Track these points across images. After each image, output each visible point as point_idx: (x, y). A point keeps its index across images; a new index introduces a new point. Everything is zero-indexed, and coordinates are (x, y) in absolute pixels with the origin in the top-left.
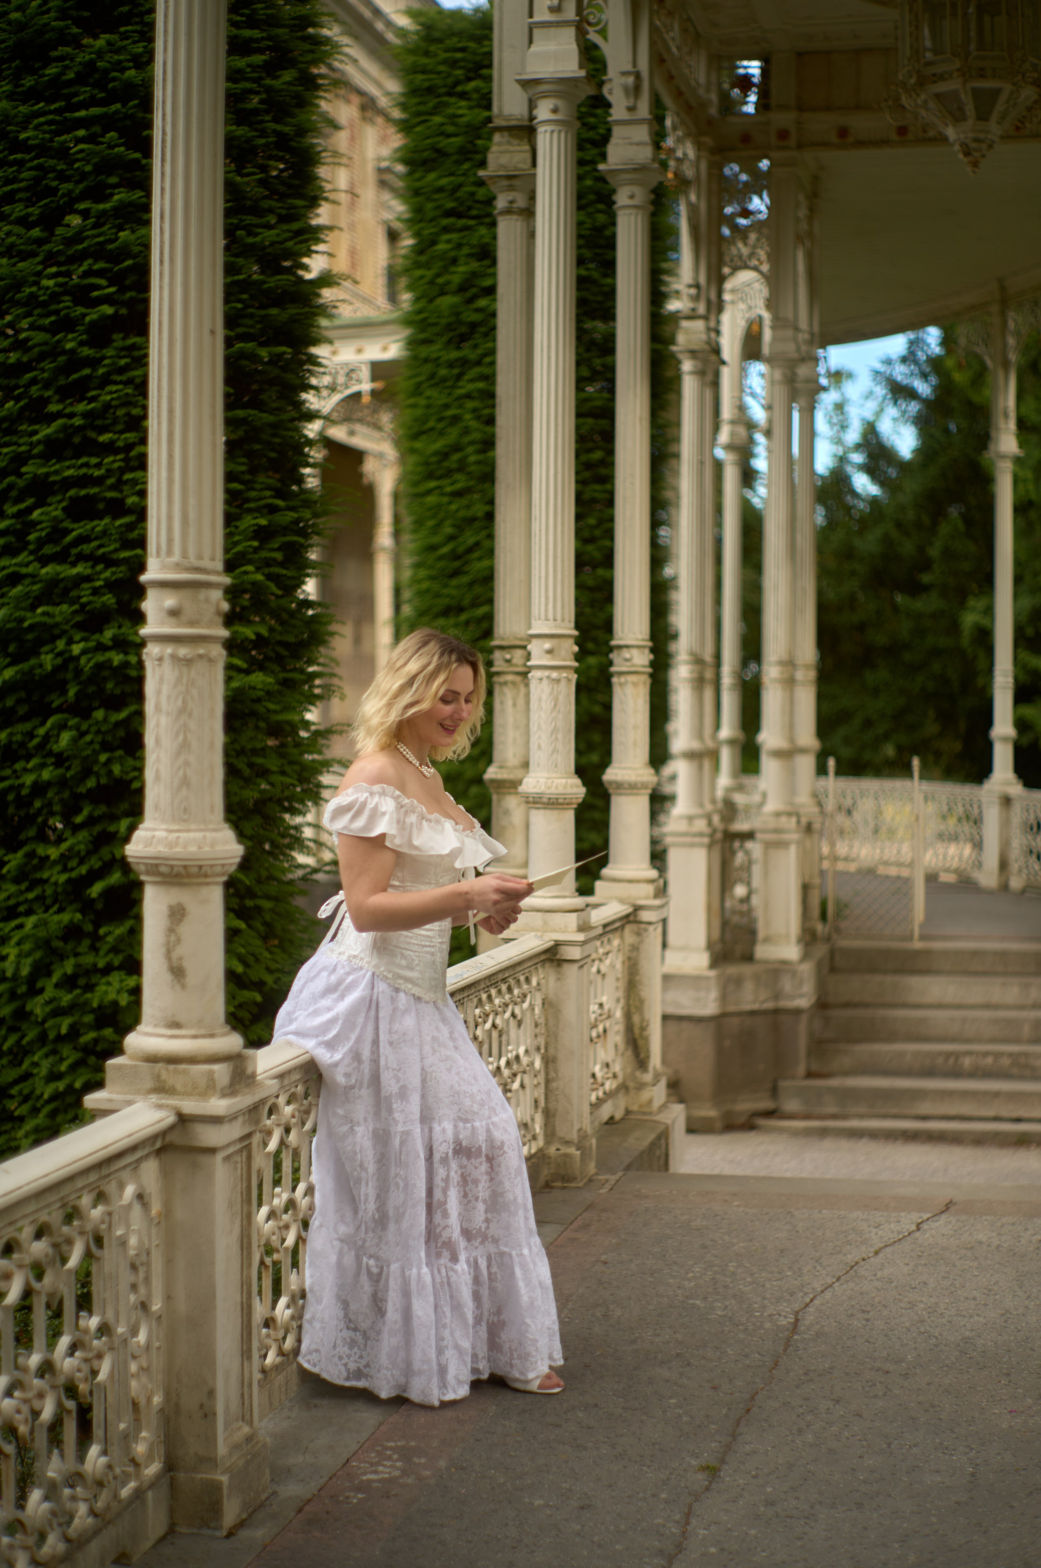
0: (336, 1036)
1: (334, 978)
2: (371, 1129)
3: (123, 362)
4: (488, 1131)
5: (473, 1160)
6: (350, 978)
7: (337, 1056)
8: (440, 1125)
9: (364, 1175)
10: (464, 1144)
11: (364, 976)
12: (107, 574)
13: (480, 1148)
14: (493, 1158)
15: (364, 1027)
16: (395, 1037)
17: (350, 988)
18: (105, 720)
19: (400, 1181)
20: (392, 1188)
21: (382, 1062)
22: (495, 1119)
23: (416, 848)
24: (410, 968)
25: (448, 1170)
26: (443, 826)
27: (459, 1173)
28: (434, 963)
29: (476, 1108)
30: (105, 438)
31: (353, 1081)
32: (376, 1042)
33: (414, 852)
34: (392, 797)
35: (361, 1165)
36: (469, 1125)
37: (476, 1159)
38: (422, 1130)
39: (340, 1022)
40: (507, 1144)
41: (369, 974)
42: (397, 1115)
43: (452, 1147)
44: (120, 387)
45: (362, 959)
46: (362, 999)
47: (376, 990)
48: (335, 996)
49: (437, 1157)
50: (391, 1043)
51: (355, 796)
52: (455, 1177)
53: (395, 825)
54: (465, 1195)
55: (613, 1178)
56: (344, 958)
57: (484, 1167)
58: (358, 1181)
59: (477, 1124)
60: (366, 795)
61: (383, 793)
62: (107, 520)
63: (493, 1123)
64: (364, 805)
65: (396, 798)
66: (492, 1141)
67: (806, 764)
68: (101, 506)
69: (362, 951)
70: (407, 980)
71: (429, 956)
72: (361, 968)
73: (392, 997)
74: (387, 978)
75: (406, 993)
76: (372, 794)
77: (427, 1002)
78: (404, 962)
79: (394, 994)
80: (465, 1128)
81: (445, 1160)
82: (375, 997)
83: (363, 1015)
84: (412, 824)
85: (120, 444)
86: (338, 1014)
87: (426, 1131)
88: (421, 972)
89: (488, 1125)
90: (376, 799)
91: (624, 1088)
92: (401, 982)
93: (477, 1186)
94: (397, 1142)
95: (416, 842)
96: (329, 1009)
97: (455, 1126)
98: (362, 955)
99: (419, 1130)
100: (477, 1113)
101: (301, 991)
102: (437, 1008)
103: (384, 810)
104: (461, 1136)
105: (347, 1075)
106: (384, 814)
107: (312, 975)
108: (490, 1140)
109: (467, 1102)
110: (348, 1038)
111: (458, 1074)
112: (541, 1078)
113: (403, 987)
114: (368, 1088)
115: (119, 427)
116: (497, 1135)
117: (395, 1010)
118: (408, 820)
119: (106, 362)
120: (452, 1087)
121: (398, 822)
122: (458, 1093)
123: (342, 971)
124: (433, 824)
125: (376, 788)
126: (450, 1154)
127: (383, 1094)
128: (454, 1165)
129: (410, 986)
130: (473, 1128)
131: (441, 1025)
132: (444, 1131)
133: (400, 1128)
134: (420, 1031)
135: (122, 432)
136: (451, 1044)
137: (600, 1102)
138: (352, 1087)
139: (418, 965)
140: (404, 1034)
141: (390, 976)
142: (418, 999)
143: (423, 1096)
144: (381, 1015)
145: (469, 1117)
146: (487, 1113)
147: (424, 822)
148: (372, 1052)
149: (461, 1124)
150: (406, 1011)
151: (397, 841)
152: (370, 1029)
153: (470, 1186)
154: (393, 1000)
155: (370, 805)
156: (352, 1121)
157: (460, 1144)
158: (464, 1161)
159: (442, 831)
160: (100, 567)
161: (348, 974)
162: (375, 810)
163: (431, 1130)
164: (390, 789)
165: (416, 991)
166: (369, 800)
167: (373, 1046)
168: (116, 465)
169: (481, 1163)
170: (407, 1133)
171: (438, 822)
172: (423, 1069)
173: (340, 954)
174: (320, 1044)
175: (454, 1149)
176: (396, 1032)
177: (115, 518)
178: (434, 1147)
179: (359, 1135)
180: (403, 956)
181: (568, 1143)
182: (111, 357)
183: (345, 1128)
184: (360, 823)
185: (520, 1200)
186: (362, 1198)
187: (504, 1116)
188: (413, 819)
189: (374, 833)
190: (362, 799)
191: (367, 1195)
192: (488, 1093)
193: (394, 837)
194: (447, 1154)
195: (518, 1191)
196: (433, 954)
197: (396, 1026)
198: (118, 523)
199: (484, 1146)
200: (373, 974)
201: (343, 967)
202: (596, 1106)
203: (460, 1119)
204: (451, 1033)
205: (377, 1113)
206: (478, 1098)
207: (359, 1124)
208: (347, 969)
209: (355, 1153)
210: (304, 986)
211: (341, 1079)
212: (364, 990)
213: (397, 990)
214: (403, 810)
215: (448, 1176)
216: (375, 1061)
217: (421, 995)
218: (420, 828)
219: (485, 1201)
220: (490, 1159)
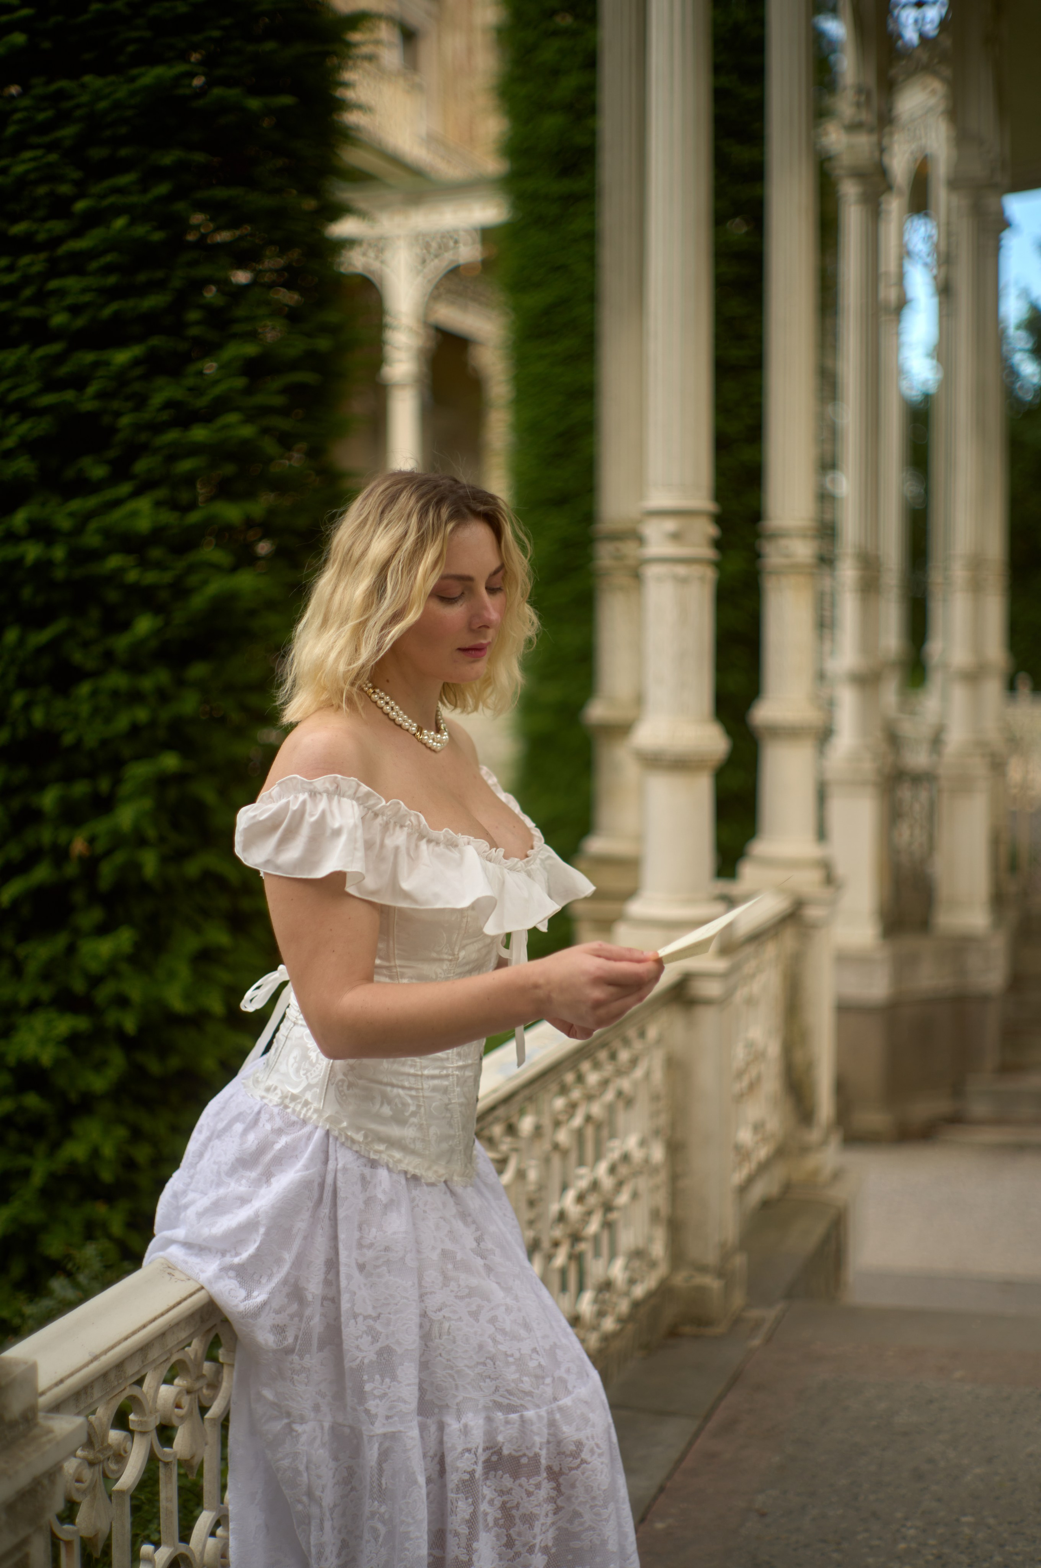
0: (256, 1257)
1: (252, 1139)
2: (327, 1425)
3: (41, 116)
4: (552, 1424)
5: (523, 1480)
6: (283, 1141)
7: (260, 1296)
8: (459, 1419)
9: (315, 1510)
10: (506, 1452)
11: (309, 1137)
12: (24, 428)
13: (537, 1456)
14: (561, 1473)
15: (308, 1237)
16: (370, 1254)
17: (281, 1161)
18: (21, 642)
19: (379, 1526)
20: (367, 1536)
21: (345, 1305)
22: (566, 1401)
23: (407, 896)
24: (399, 1119)
25: (475, 1504)
26: (461, 853)
27: (498, 1503)
28: (447, 1107)
29: (527, 1384)
30: (19, 228)
31: (290, 1340)
32: (332, 1264)
33: (404, 904)
34: (355, 797)
35: (310, 1494)
36: (514, 1416)
37: (529, 1478)
38: (423, 1428)
39: (262, 1230)
40: (589, 1444)
41: (318, 1134)
42: (372, 1404)
43: (482, 1458)
44: (39, 153)
45: (306, 1104)
46: (305, 1185)
47: (331, 1165)
48: (253, 1174)
49: (453, 1479)
50: (362, 1267)
51: (283, 801)
52: (489, 1510)
53: (360, 854)
54: (510, 1543)
55: (770, 1314)
56: (275, 1098)
57: (546, 1489)
58: (306, 1520)
59: (530, 1414)
60: (302, 797)
61: (337, 791)
62: (23, 349)
63: (560, 1409)
64: (300, 814)
65: (362, 800)
66: (559, 1443)
67: (993, 688)
68: (15, 329)
69: (309, 1087)
70: (393, 1143)
71: (437, 1096)
72: (304, 1122)
73: (363, 1178)
74: (353, 1141)
75: (389, 1170)
76: (314, 794)
77: (432, 1185)
78: (386, 1110)
79: (367, 1171)
80: (507, 1422)
81: (469, 1486)
82: (329, 1180)
83: (306, 1215)
84: (397, 849)
85: (41, 237)
86: (257, 1215)
87: (433, 1428)
88: (420, 1127)
89: (550, 1413)
90: (323, 804)
91: (781, 1153)
92: (382, 1147)
93: (531, 1527)
94: (372, 1454)
95: (405, 885)
96: (244, 1200)
97: (489, 1420)
98: (308, 1096)
99: (415, 1433)
100: (529, 1394)
101: (200, 1155)
102: (453, 1193)
103: (336, 825)
104: (500, 1438)
105: (279, 1330)
106: (337, 833)
107: (221, 1126)
108: (556, 1442)
109: (511, 1374)
110: (279, 1261)
111: (493, 1320)
112: (662, 1177)
113: (384, 1157)
114: (321, 1348)
115: (41, 213)
116: (569, 1431)
117: (369, 1201)
118: (389, 842)
119: (18, 116)
120: (481, 1347)
121: (369, 845)
122: (493, 1359)
123: (268, 1127)
124: (441, 849)
125: (321, 782)
126: (479, 1470)
127: (347, 1364)
128: (487, 1491)
129: (398, 1155)
130: (522, 1419)
131: (459, 1225)
132: (466, 1431)
133: (379, 1428)
134: (418, 1242)
135: (44, 220)
136: (479, 1262)
137: (750, 1180)
138: (289, 1351)
139: (414, 1114)
140: (387, 1249)
141: (359, 1137)
142: (414, 1179)
143: (424, 1366)
144: (341, 1213)
145: (515, 1401)
146: (549, 1391)
147: (423, 844)
148: (327, 1283)
149: (500, 1415)
150: (389, 1206)
151: (370, 883)
152: (321, 1243)
153: (519, 1527)
154: (365, 1182)
155: (310, 819)
156: (289, 1415)
157: (499, 1452)
158: (507, 1481)
159: (460, 862)
160: (13, 419)
161: (279, 1132)
162: (321, 823)
163: (441, 1427)
164: (350, 783)
165: (411, 1164)
166: (309, 807)
167: (327, 1272)
168: (36, 269)
169: (538, 1486)
170: (393, 1437)
171: (452, 845)
172: (424, 1315)
173: (268, 1090)
174: (225, 1269)
175: (487, 1462)
176: (371, 1246)
177: (35, 346)
178: (448, 1460)
179: (303, 1439)
180: (386, 1099)
181: (702, 1269)
182: (25, 109)
183: (277, 1426)
184: (293, 852)
185: (612, 1546)
186: (313, 1551)
187: (583, 1391)
188: (399, 838)
189: (321, 872)
190: (294, 807)
191: (321, 1546)
192: (552, 1352)
193: (360, 877)
194: (472, 1473)
195: (610, 1531)
196: (445, 1091)
197: (372, 1234)
198: (41, 352)
199: (543, 1453)
200: (327, 1133)
201: (271, 1118)
202: (743, 1189)
203: (498, 1406)
204: (479, 1240)
205: (339, 1396)
206: (532, 1364)
207: (303, 1420)
208: (278, 1123)
209: (297, 1472)
210: (205, 1145)
211: (265, 1338)
212: (306, 1167)
213: (373, 1164)
214: (380, 820)
215: (474, 1514)
216: (332, 1300)
217: (418, 1172)
218: (414, 858)
219: (545, 1550)
220: (554, 1475)
